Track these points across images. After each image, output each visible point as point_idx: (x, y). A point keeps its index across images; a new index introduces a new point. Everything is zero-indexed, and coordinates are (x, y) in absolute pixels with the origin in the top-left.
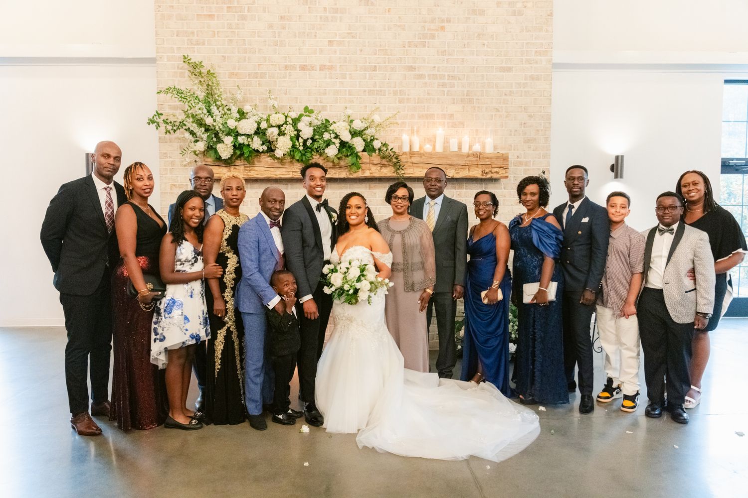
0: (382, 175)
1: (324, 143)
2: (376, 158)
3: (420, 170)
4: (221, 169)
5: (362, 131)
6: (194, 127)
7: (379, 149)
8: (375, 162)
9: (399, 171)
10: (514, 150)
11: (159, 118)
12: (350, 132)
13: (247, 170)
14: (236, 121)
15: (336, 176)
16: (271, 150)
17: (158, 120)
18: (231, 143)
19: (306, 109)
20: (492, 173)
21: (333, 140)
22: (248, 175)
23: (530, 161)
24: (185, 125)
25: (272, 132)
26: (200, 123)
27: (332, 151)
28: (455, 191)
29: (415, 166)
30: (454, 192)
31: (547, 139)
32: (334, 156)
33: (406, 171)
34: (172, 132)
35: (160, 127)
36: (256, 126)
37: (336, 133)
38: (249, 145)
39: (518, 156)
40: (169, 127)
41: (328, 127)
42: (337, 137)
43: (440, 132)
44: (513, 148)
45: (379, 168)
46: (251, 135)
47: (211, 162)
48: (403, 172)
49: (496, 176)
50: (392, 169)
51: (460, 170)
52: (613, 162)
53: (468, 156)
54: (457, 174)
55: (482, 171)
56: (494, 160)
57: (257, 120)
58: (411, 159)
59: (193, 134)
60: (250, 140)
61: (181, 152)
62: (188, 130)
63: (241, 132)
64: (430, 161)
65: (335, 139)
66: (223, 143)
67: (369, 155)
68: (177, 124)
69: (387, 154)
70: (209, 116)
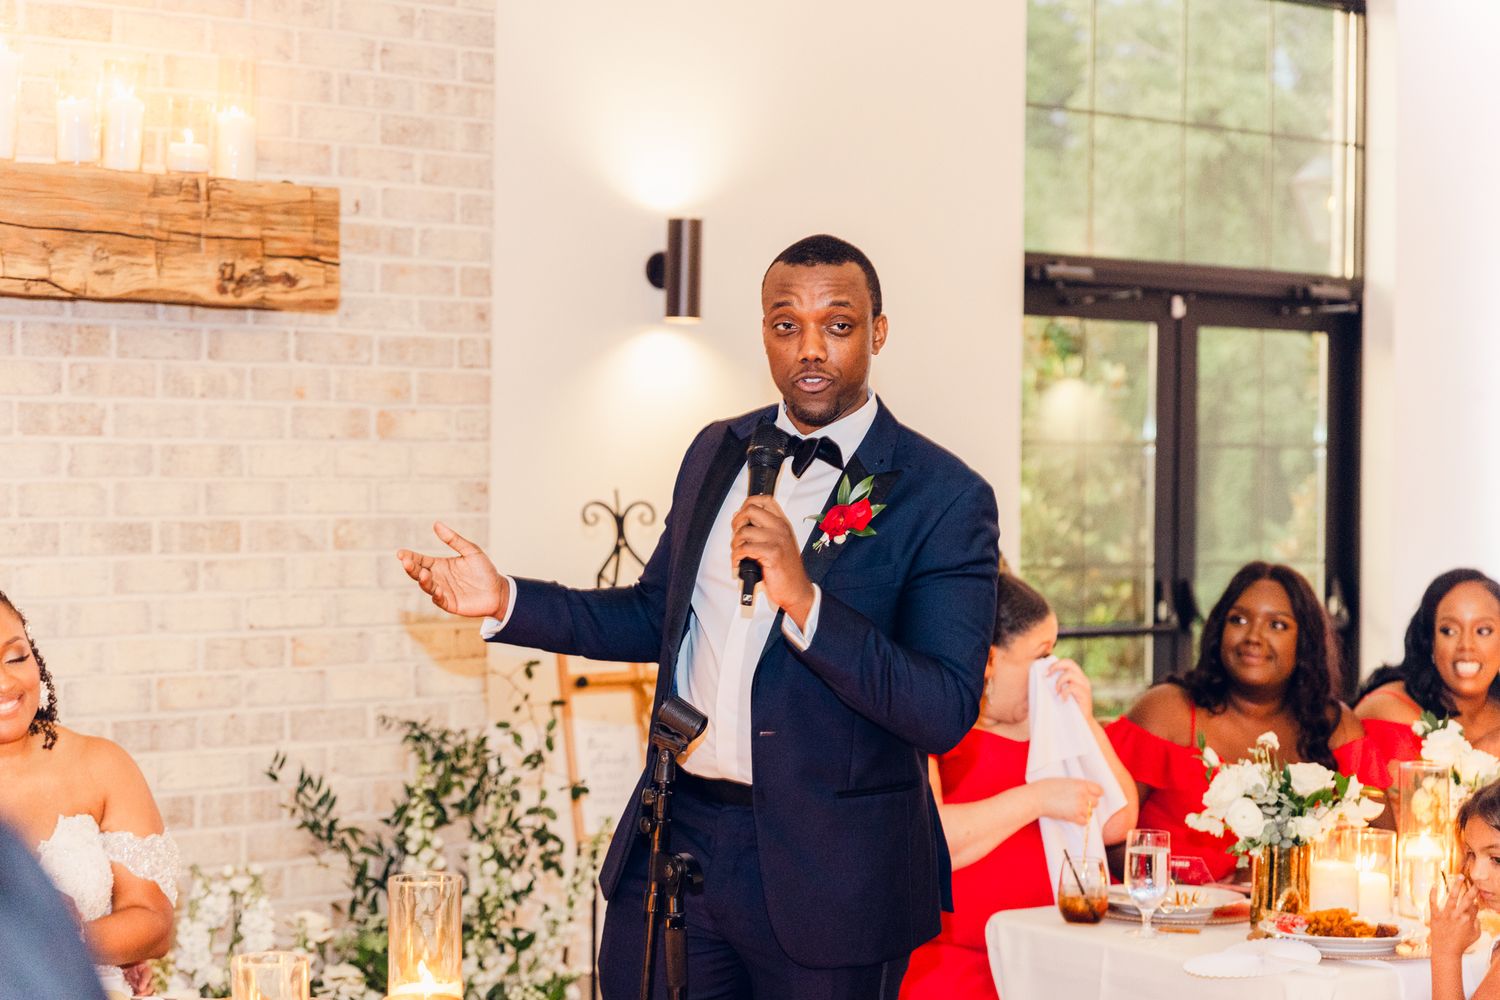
10: (341, 172)
20: (267, 281)
23: (411, 230)
28: (66, 361)
30: (59, 369)
31: (478, 133)
39: (357, 205)
44: (334, 163)
49: (283, 298)
51: (113, 259)
52: (661, 245)
53: (156, 192)
54: (108, 278)
55: (223, 272)
56: (273, 217)
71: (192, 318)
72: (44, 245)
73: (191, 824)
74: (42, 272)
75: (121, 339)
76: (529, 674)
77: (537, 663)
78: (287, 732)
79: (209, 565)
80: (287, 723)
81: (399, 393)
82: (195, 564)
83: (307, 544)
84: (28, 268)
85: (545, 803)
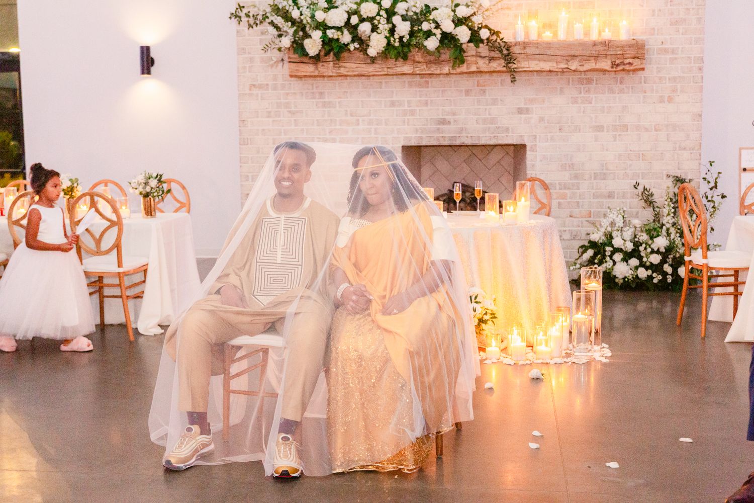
0: (492, 69)
1: (424, 35)
2: (483, 49)
3: (535, 62)
4: (307, 67)
5: (469, 17)
6: (279, 20)
7: (488, 39)
8: (483, 55)
9: (510, 65)
10: (658, 34)
11: (241, 10)
12: (453, 21)
13: (336, 67)
14: (324, 12)
15: (438, 72)
16: (362, 48)
17: (240, 14)
18: (321, 38)
20: (624, 64)
21: (434, 31)
22: (337, 73)
23: (678, 48)
24: (268, 17)
25: (365, 28)
26: (287, 16)
27: (432, 44)
29: (529, 58)
30: (581, 88)
31: (700, 20)
32: (434, 49)
33: (518, 65)
34: (254, 26)
35: (241, 21)
37: (436, 23)
38: (338, 40)
39: (662, 43)
40: (252, 21)
41: (427, 17)
42: (438, 26)
43: (563, 16)
44: (656, 32)
45: (487, 62)
46: (341, 27)
47: (296, 59)
48: (514, 66)
49: (629, 68)
50: (502, 62)
51: (584, 62)
53: (595, 45)
54: (582, 67)
55: (612, 63)
56: (626, 49)
57: (347, 10)
58: (526, 50)
59: (277, 28)
60: (339, 33)
61: (263, 48)
62: (272, 23)
63: (330, 25)
64: (549, 52)
65: (436, 30)
66: (311, 38)
67: (475, 46)
68: (260, 17)
69: (497, 44)
70: (295, 7)
71: (615, 74)
72: (567, 60)
73: (614, 198)
74: (566, 66)
75: (596, 81)
76: (711, 165)
77: (713, 162)
78: (641, 177)
79: (619, 135)
80: (641, 175)
81: (674, 91)
82: (616, 135)
83: (647, 130)
84: (563, 66)
85: (713, 199)
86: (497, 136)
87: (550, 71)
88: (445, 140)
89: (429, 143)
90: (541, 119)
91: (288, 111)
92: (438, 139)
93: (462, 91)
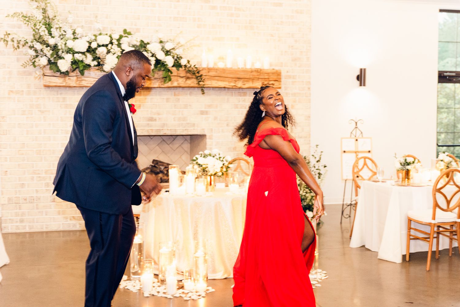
0: (187, 85)
2: (182, 72)
3: (215, 82)
4: (58, 80)
5: (171, 50)
6: (38, 46)
7: (185, 66)
8: (182, 75)
9: (201, 83)
12: (164, 52)
13: (79, 80)
14: (72, 41)
15: (151, 86)
16: (100, 65)
17: (7, 39)
19: (125, 31)
22: (80, 84)
23: (297, 75)
24: (27, 43)
25: (101, 51)
26: (45, 43)
28: (241, 98)
29: (212, 79)
31: (308, 59)
33: (205, 83)
34: (18, 49)
35: (8, 44)
36: (88, 45)
37: (153, 53)
38: (83, 61)
39: (287, 71)
40: (16, 45)
42: (153, 55)
43: (230, 52)
44: (284, 65)
45: (185, 80)
46: (84, 52)
47: (49, 73)
48: (203, 83)
50: (195, 81)
51: (245, 82)
52: (358, 73)
53: (252, 72)
54: (244, 85)
55: (262, 84)
56: (270, 75)
57: (88, 41)
58: (209, 73)
59: (36, 51)
60: (84, 56)
61: (22, 65)
62: (31, 47)
63: (76, 50)
64: (224, 75)
65: (151, 57)
66: (64, 59)
67: (177, 69)
68: (22, 43)
69: (190, 69)
70: (50, 37)
72: (235, 81)
74: (234, 85)
75: (249, 94)
76: (317, 147)
77: (318, 145)
81: (295, 102)
84: (232, 84)
85: (319, 168)
86: (187, 129)
87: (224, 88)
88: (152, 132)
89: (141, 133)
90: (215, 118)
91: (39, 111)
92: (148, 131)
93: (164, 99)
